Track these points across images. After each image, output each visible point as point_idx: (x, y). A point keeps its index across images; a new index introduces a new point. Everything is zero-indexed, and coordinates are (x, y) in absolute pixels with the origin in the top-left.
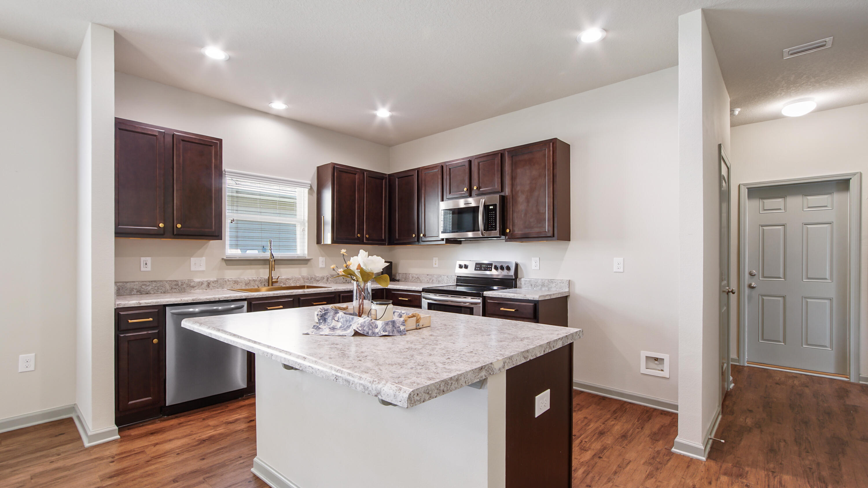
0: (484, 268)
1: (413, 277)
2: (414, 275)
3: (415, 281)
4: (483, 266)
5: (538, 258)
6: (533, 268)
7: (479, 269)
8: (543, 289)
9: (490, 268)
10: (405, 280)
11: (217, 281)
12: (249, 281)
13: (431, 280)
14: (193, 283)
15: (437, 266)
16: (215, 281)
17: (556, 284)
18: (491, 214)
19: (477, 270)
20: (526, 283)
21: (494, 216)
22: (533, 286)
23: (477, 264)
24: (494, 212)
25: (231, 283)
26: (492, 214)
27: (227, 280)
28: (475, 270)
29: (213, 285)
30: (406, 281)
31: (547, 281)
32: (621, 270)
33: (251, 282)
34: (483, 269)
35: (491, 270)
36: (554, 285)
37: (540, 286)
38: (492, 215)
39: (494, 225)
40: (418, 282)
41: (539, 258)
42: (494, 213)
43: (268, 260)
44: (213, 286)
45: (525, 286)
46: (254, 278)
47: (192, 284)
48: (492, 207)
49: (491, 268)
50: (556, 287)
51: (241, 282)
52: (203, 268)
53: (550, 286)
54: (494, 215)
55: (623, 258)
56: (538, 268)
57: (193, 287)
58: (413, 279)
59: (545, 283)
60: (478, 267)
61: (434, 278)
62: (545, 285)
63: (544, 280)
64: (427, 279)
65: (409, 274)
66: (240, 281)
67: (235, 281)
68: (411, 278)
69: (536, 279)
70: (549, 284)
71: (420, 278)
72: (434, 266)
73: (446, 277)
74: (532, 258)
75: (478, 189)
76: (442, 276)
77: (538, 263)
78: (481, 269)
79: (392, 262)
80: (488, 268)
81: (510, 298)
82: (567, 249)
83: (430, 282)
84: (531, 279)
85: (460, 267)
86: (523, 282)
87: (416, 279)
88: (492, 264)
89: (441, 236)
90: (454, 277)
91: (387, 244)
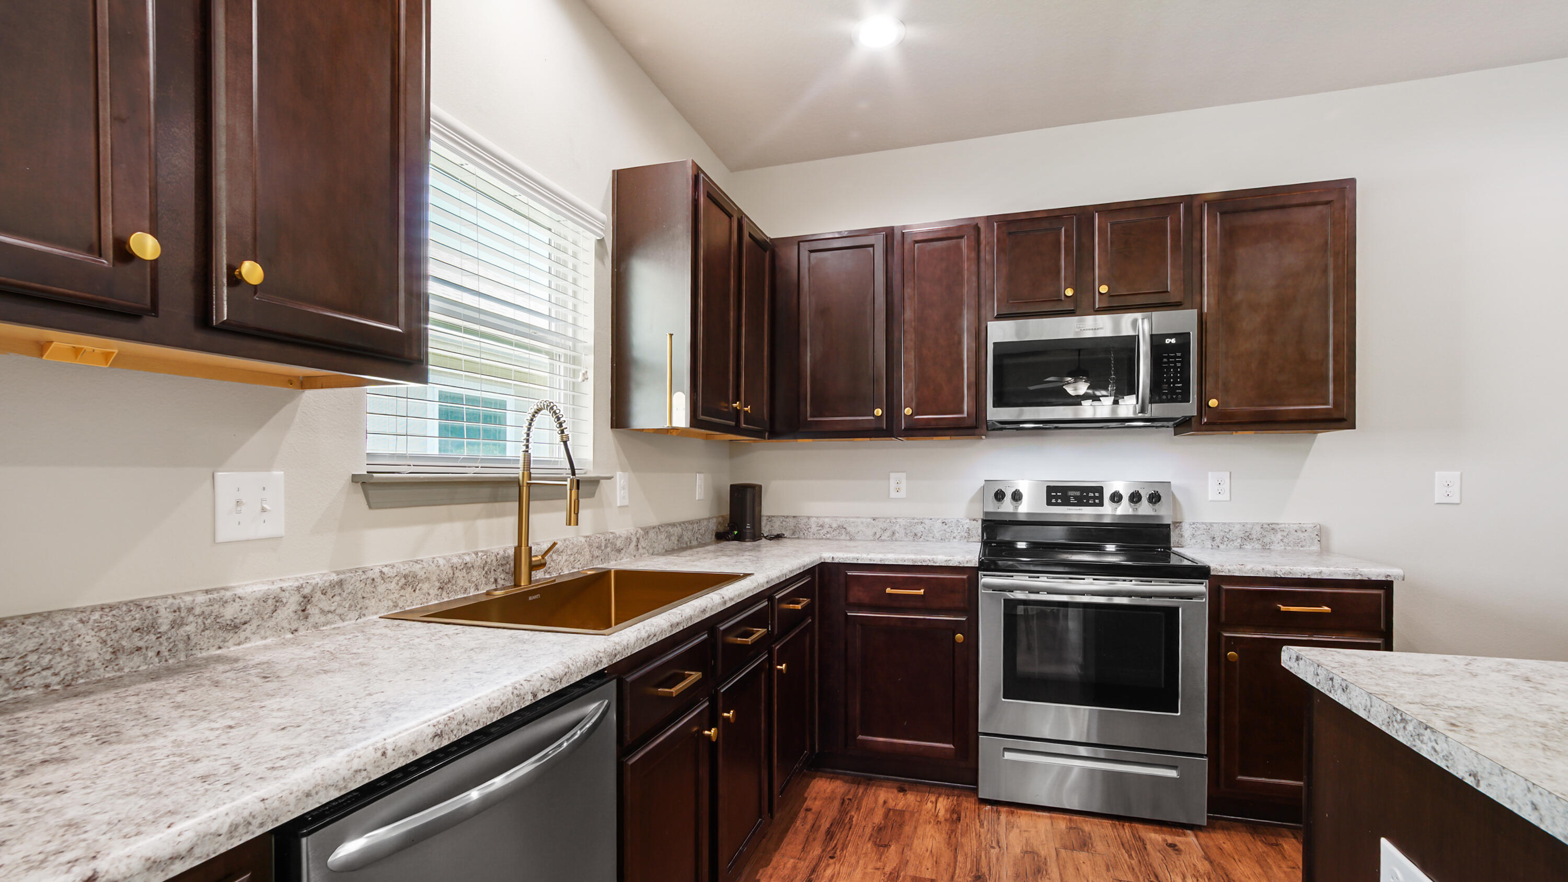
0: (1075, 497)
1: (822, 526)
2: (827, 520)
3: (828, 536)
4: (1071, 493)
5: (1228, 473)
6: (1212, 495)
7: (1059, 501)
8: (1248, 547)
9: (1094, 498)
10: (794, 533)
11: (341, 583)
12: (450, 571)
13: (888, 534)
14: (236, 606)
15: (902, 494)
16: (332, 585)
17: (1285, 534)
18: (1169, 357)
19: (1057, 504)
20: (1198, 533)
21: (1179, 365)
22: (1218, 540)
23: (1050, 489)
24: (1178, 354)
25: (393, 586)
26: (1172, 357)
27: (375, 574)
28: (1049, 503)
29: (325, 604)
30: (798, 538)
31: (1258, 528)
32: (1456, 499)
33: (458, 573)
34: (1072, 500)
35: (1101, 504)
36: (1279, 536)
37: (1239, 540)
38: (1172, 362)
39: (1179, 388)
40: (843, 537)
41: (1231, 473)
42: (1179, 357)
43: (515, 482)
44: (322, 611)
45: (1194, 541)
46: (467, 559)
47: (229, 613)
48: (1173, 341)
49: (1101, 498)
50: (1285, 540)
51: (428, 579)
52: (273, 526)
53: (1267, 540)
54: (1179, 362)
55: (1459, 473)
56: (1228, 499)
57: (234, 627)
58: (824, 531)
59: (1254, 532)
60: (1056, 497)
61: (897, 528)
62: (1254, 536)
63: (1249, 526)
64: (875, 530)
65: (809, 518)
66: (421, 574)
67: (405, 577)
68: (814, 528)
69: (1225, 524)
70: (1265, 534)
71: (849, 529)
72: (893, 494)
73: (938, 524)
74: (1210, 473)
75: (1109, 295)
76: (927, 521)
77: (1226, 486)
78: (1066, 502)
79: (760, 487)
80: (1089, 498)
81: (1306, 577)
82: (1308, 452)
83: (883, 538)
84: (1211, 524)
85: (999, 496)
86: (1187, 530)
87: (835, 530)
88: (1100, 490)
89: (994, 414)
90: (967, 523)
91: (767, 434)
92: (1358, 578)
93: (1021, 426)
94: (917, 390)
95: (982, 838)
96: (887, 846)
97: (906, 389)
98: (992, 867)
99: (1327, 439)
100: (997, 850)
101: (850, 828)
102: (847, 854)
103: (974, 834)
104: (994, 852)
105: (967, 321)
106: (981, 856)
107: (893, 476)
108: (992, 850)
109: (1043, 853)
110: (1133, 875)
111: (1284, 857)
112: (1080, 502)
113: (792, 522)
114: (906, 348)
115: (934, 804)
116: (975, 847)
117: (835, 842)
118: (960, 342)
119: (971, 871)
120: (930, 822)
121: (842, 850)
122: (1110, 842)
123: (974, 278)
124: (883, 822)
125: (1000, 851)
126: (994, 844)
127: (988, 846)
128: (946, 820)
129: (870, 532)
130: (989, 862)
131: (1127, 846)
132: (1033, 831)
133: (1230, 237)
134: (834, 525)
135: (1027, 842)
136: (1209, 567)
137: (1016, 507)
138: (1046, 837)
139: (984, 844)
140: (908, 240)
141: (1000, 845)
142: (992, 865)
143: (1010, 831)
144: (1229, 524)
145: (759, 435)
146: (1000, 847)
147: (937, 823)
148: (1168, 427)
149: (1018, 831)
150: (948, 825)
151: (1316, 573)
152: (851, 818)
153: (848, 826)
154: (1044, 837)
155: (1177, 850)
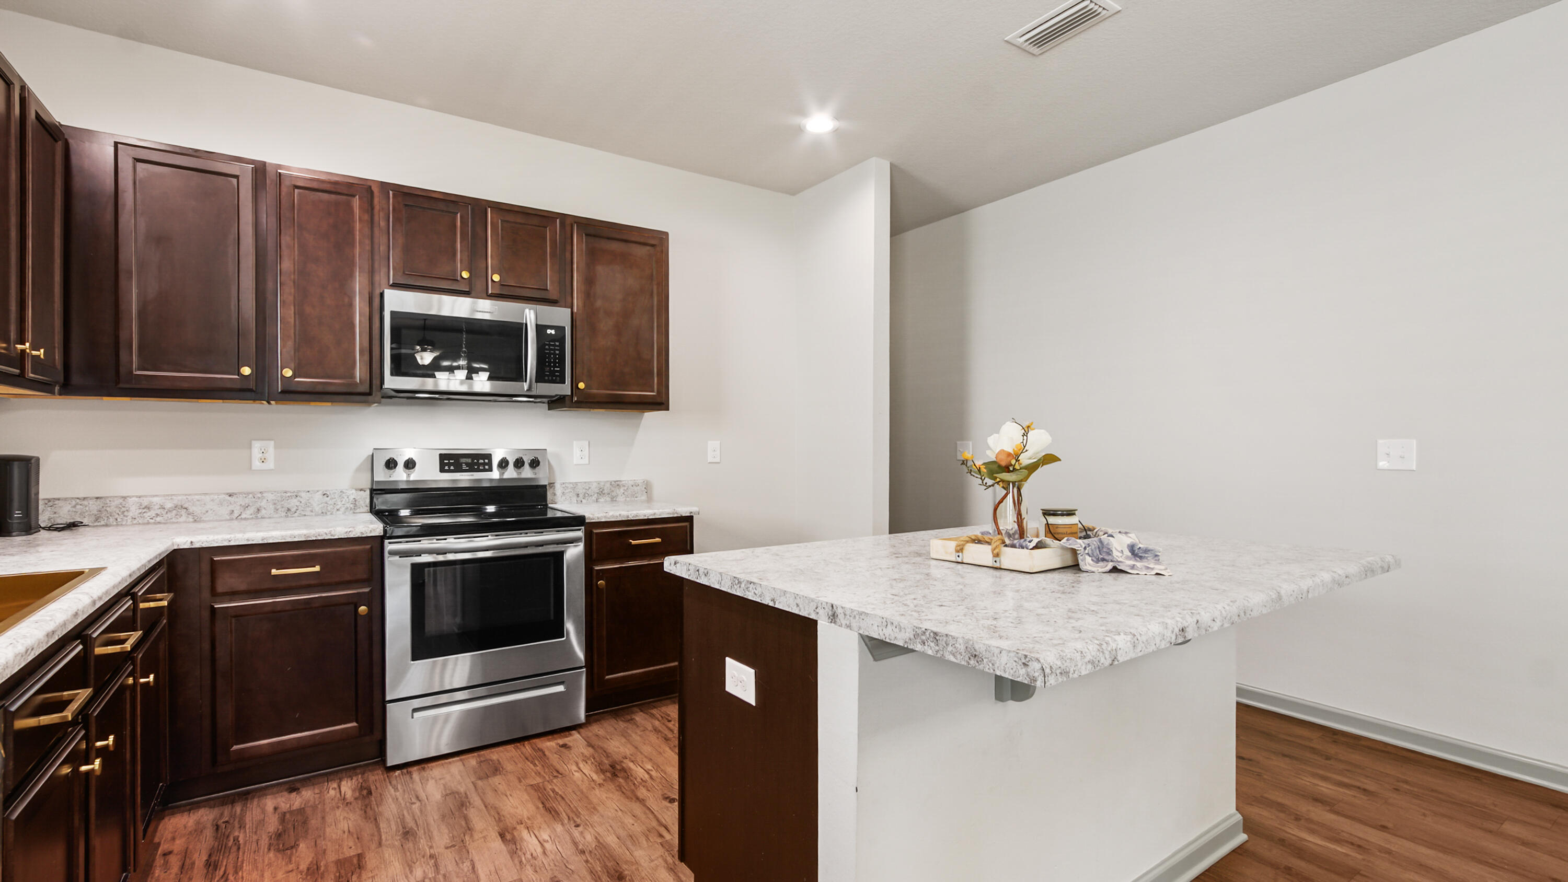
0: (467, 464)
1: (148, 508)
2: (155, 499)
3: (158, 519)
4: (463, 460)
5: (588, 442)
6: (576, 460)
7: (452, 468)
8: (602, 500)
9: (484, 464)
10: (97, 520)
15: (270, 465)
17: (625, 488)
18: (550, 345)
19: (449, 471)
20: (567, 491)
21: (557, 352)
22: (581, 496)
23: (443, 457)
24: (557, 344)
26: (552, 345)
28: (442, 470)
30: (106, 525)
31: (608, 485)
32: (718, 460)
34: (464, 467)
35: (491, 470)
36: (622, 490)
37: (596, 495)
38: (552, 349)
39: (557, 371)
40: (183, 519)
42: (557, 346)
45: (564, 498)
48: (553, 332)
49: (490, 464)
50: (626, 493)
53: (614, 494)
54: (557, 350)
55: (720, 440)
56: (587, 462)
58: (152, 513)
59: (605, 488)
60: (449, 465)
61: (263, 504)
62: (605, 491)
63: (603, 484)
64: (231, 508)
65: (124, 498)
68: (134, 511)
69: (585, 483)
70: (613, 489)
71: (191, 509)
72: (257, 464)
73: (318, 496)
74: (575, 442)
75: (501, 284)
76: (303, 494)
77: (586, 452)
78: (459, 469)
79: (38, 459)
80: (479, 464)
81: (646, 518)
82: (638, 426)
83: (243, 516)
84: (576, 483)
85: (391, 464)
86: (558, 489)
87: (169, 511)
88: (489, 457)
89: (392, 382)
90: (353, 494)
91: (57, 388)
92: (675, 515)
93: (417, 395)
94: (297, 349)
95: (400, 799)
96: (295, 846)
97: (283, 347)
98: (417, 820)
99: (651, 417)
100: (418, 804)
101: (239, 849)
102: (244, 875)
103: (390, 800)
104: (416, 807)
105: (358, 284)
106: (403, 815)
107: (257, 446)
108: (414, 806)
109: (462, 790)
110: (540, 777)
111: (638, 726)
112: (472, 468)
113: (93, 507)
114: (283, 302)
115: (338, 790)
116: (396, 810)
117: (223, 869)
118: (351, 305)
119: (398, 831)
120: (338, 807)
121: (236, 872)
122: (516, 761)
123: (367, 242)
124: (281, 827)
125: (421, 803)
126: (414, 800)
127: (408, 804)
128: (356, 799)
129: (224, 511)
130: (414, 816)
131: (530, 758)
132: (448, 777)
133: (593, 256)
134: (169, 505)
135: (445, 787)
136: (584, 516)
137: (409, 475)
138: (461, 776)
139: (403, 805)
140: (286, 183)
141: (420, 799)
142: (416, 818)
143: (427, 784)
144: (589, 483)
145: (44, 387)
146: (420, 801)
147: (347, 805)
148: (544, 403)
149: (433, 781)
150: (360, 802)
151: (651, 515)
152: (236, 839)
153: (234, 849)
154: (460, 777)
155: (568, 748)
